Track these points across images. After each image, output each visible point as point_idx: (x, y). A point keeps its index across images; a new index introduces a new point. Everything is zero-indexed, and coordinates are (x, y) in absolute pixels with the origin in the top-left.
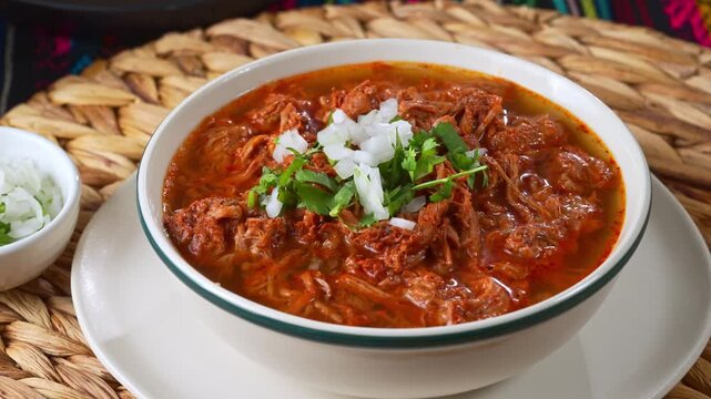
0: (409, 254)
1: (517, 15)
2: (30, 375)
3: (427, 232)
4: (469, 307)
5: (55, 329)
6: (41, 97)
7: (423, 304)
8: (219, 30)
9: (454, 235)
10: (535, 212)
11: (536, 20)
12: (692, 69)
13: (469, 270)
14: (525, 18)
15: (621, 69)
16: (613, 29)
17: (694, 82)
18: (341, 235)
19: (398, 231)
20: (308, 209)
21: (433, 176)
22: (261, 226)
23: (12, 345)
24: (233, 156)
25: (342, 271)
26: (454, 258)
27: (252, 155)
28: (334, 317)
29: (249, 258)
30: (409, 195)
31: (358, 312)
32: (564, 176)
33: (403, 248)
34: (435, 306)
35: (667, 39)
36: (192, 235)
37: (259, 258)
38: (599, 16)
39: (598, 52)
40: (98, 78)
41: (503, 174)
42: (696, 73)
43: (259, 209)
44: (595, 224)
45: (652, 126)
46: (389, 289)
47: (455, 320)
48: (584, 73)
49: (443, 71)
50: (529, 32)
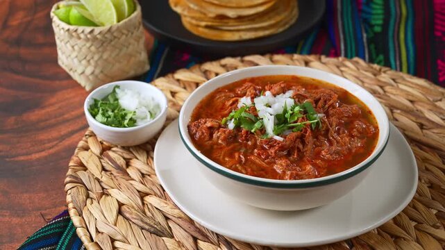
0: (279, 151)
1: (372, 68)
2: (133, 180)
3: (288, 143)
4: (297, 175)
5: (148, 164)
6: (170, 75)
7: (279, 171)
8: (248, 58)
9: (301, 146)
10: (338, 142)
11: (380, 70)
12: (439, 98)
13: (303, 161)
14: (375, 69)
15: (408, 94)
16: (411, 78)
17: (438, 104)
18: (256, 140)
19: (276, 141)
20: (244, 128)
21: (296, 122)
22: (225, 132)
23: (130, 167)
24: (224, 104)
25: (252, 153)
26: (298, 155)
27: (231, 105)
28: (243, 171)
29: (217, 144)
30: (285, 128)
31: (252, 170)
32: (355, 130)
33: (277, 148)
34: (284, 172)
35: (433, 85)
36: (196, 131)
37: (221, 144)
38: (409, 72)
39: (401, 86)
40: (194, 70)
41: (329, 126)
42: (440, 100)
43: (226, 125)
44: (362, 151)
45: (414, 119)
46: (268, 163)
47: (290, 179)
48: (392, 94)
49: (320, 82)
50: (375, 75)
